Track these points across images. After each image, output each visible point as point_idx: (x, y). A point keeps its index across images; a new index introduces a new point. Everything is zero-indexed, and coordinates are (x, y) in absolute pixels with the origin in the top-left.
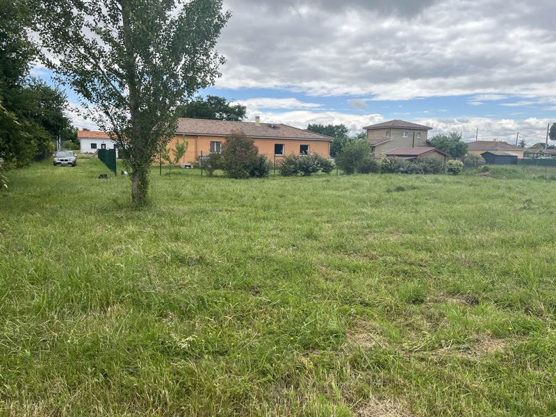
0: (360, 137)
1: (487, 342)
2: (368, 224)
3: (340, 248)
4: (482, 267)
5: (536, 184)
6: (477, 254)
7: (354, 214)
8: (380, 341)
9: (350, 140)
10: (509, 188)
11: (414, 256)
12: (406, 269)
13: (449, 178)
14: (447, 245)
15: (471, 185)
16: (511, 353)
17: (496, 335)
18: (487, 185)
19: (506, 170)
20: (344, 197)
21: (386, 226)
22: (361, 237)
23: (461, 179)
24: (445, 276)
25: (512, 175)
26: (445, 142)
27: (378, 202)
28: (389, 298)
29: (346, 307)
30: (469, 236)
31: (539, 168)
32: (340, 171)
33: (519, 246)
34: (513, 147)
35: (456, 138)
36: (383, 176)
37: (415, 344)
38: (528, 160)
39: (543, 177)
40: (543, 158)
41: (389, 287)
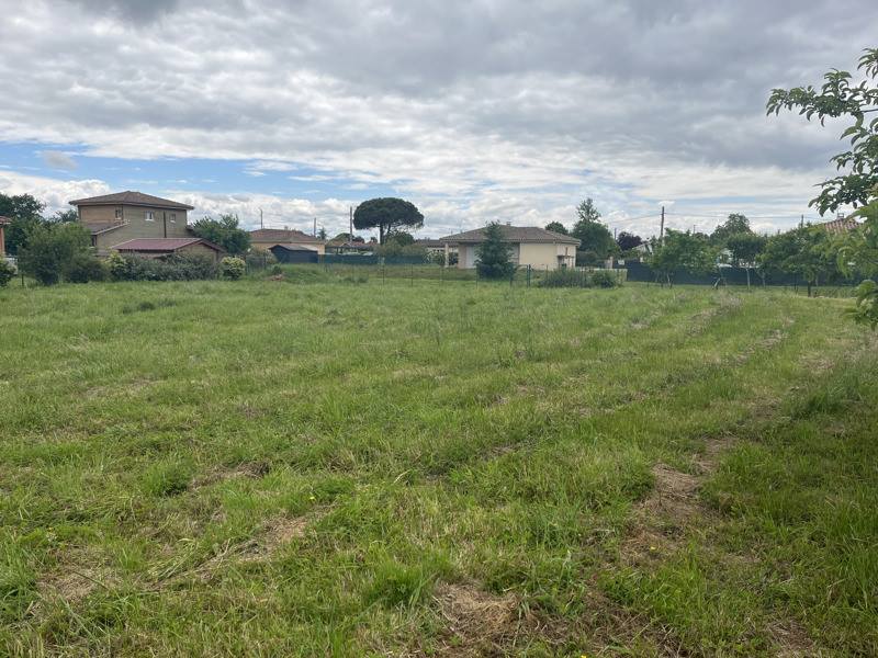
0: (65, 218)
1: (282, 526)
2: (86, 373)
3: (29, 422)
4: (273, 415)
5: (342, 289)
6: (267, 397)
7: (59, 357)
8: (105, 578)
9: (47, 225)
10: (310, 296)
11: (169, 414)
12: (155, 439)
13: (226, 285)
14: (222, 390)
15: (259, 294)
16: (314, 534)
17: (295, 513)
18: (280, 292)
19: (304, 272)
20: (40, 327)
21: (121, 371)
22: (72, 397)
23: (243, 285)
24: (219, 440)
25: (312, 278)
26: (216, 230)
27: (107, 331)
28: (125, 496)
29: (38, 531)
30: (256, 372)
31: (345, 268)
32: (27, 281)
33: (322, 376)
34: (311, 240)
35: (231, 223)
36: (116, 286)
37: (170, 565)
38: (331, 256)
39: (350, 280)
40: (349, 253)
41: (127, 475)
